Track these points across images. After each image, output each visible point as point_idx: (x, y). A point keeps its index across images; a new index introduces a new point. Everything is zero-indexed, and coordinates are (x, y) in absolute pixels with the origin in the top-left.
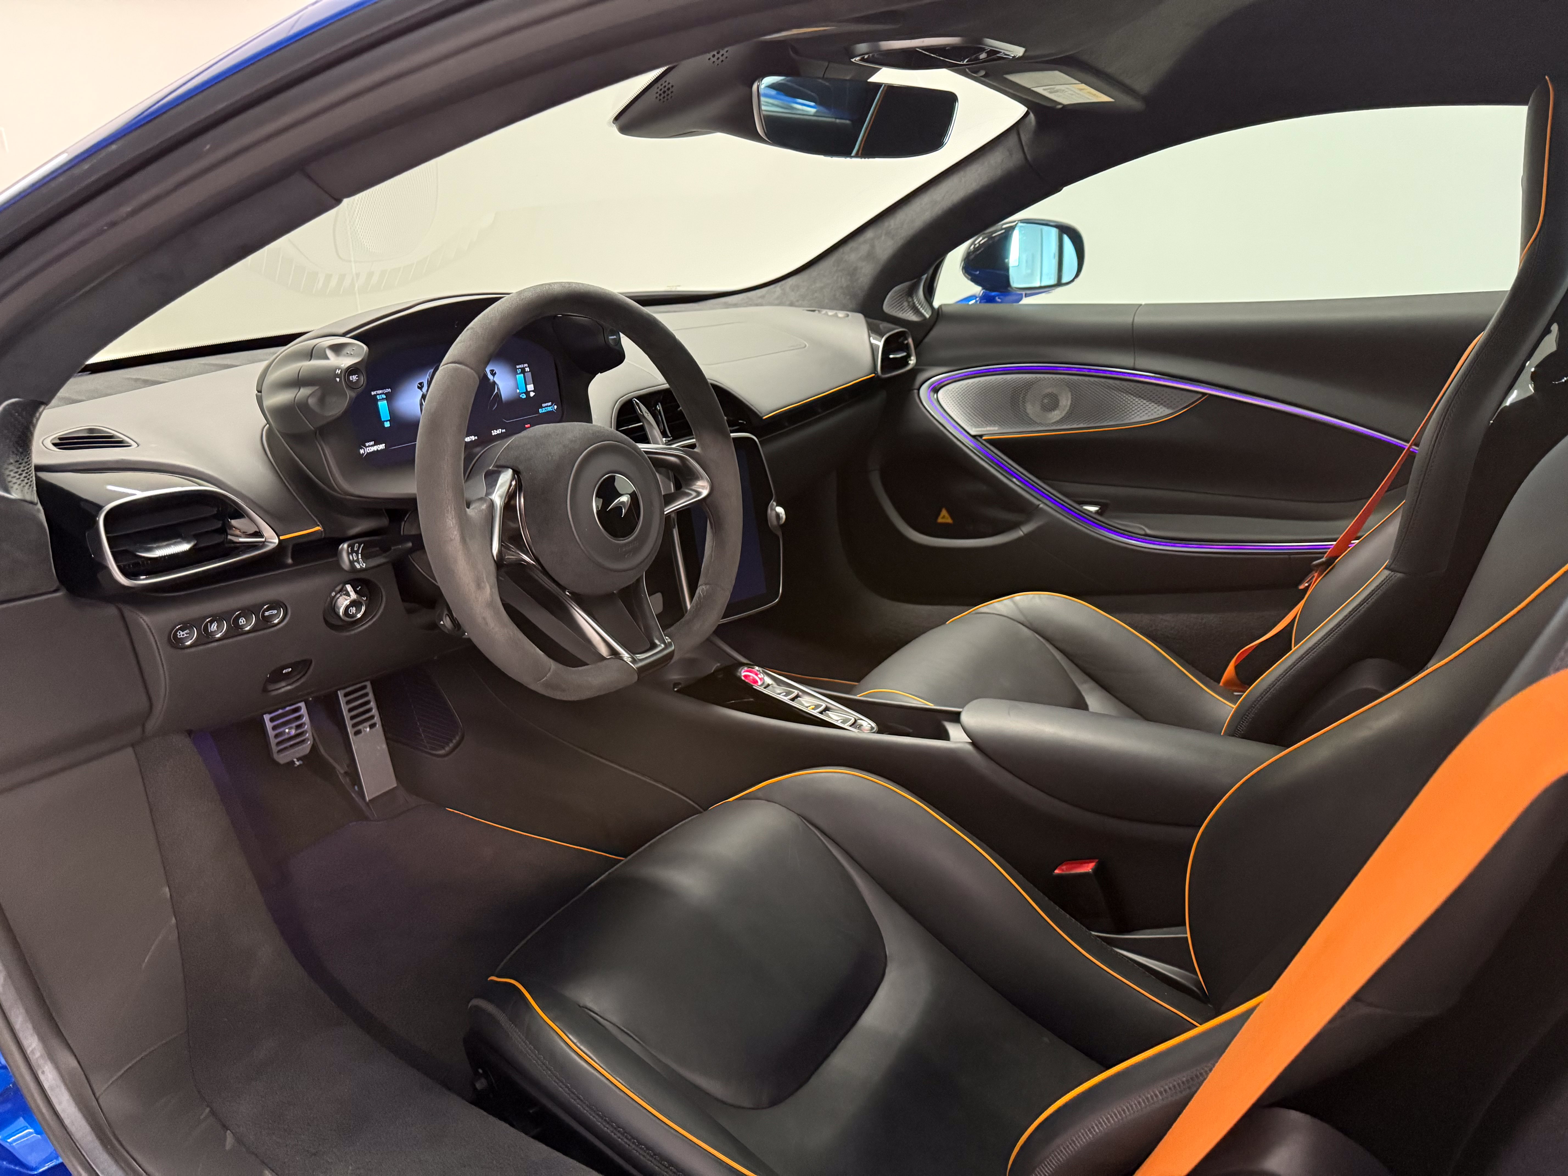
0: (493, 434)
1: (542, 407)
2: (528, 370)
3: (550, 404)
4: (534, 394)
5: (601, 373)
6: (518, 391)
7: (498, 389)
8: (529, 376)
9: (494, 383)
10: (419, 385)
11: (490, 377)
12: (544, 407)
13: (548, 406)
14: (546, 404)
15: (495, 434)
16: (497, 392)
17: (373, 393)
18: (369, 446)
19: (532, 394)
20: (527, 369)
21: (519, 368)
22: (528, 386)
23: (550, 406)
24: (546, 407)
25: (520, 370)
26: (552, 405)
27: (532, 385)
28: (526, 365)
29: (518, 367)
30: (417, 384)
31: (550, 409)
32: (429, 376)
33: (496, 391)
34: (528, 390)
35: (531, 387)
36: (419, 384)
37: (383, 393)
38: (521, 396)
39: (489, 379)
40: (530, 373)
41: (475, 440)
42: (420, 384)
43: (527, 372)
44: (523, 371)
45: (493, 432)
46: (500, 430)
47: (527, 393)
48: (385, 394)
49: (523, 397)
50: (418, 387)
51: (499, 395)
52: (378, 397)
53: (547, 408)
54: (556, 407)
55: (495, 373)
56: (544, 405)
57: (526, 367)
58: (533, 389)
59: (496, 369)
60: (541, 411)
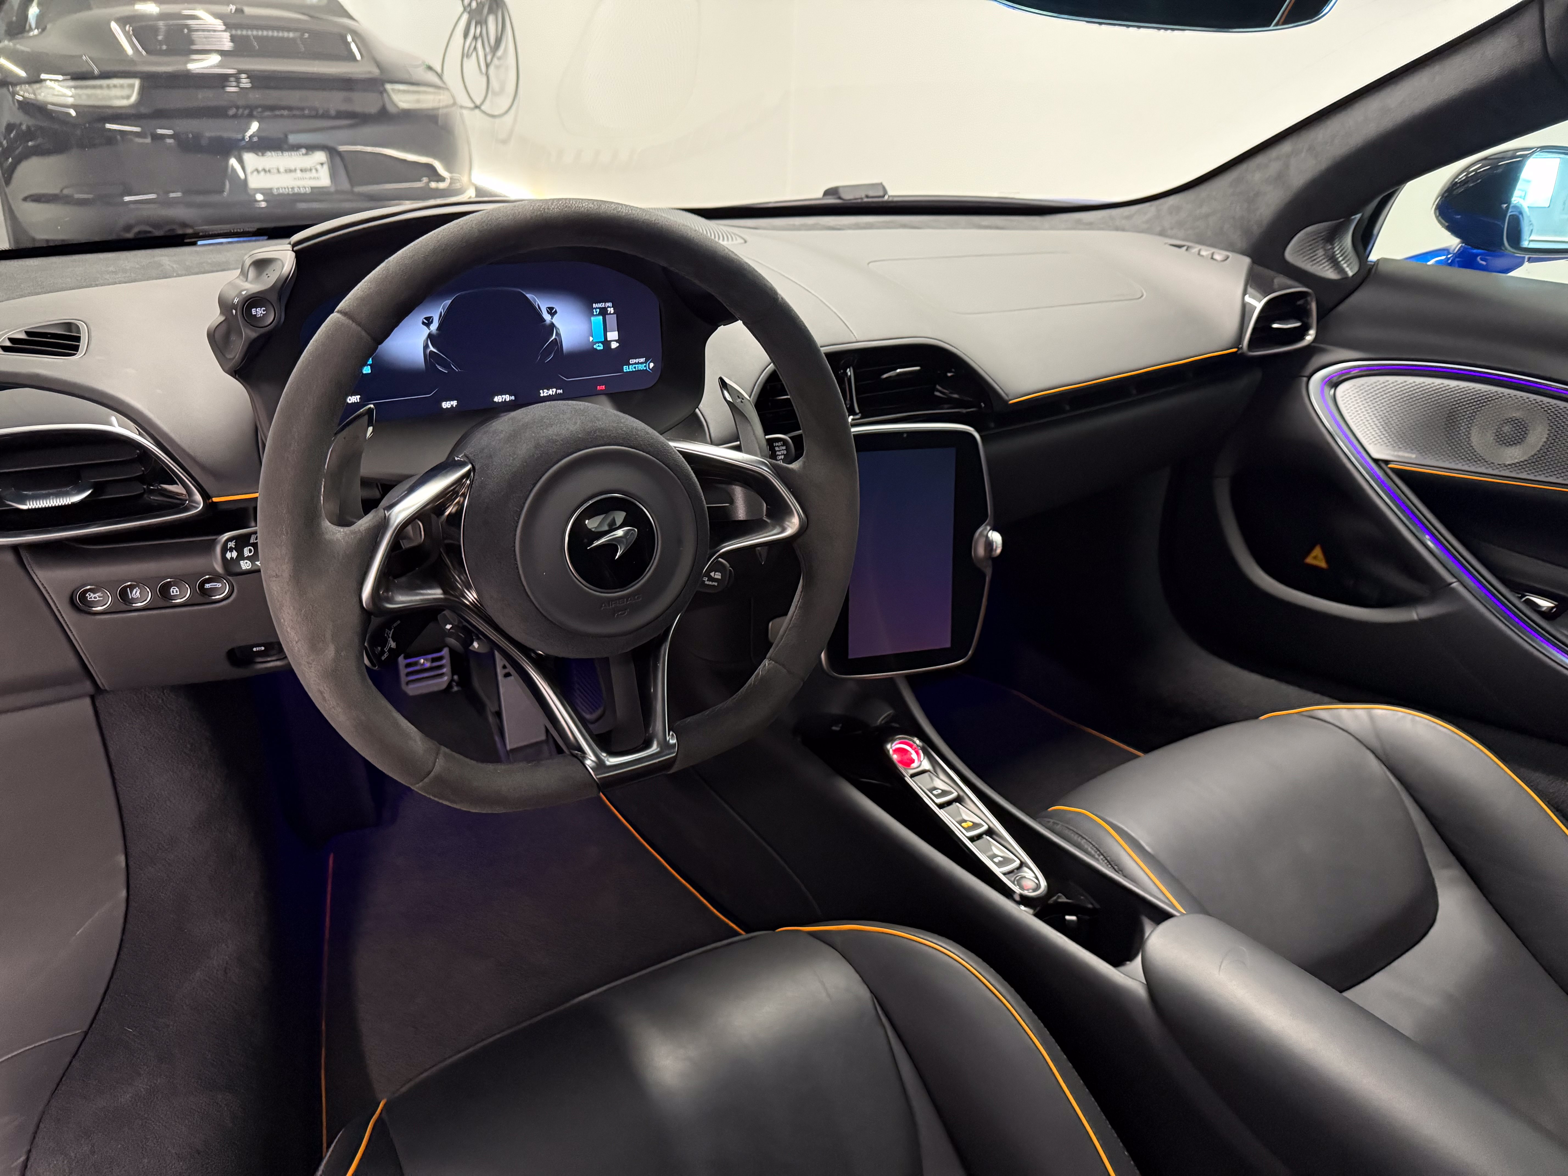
0: (542, 395)
1: (629, 364)
2: (612, 312)
3: (642, 360)
4: (618, 344)
5: (724, 325)
6: (591, 339)
7: (558, 334)
8: (612, 320)
9: (552, 326)
10: (425, 321)
11: (547, 317)
12: (632, 364)
13: (638, 363)
14: (637, 361)
15: (545, 395)
16: (555, 339)
19: (614, 345)
20: (611, 310)
21: (597, 308)
22: (608, 334)
23: (642, 363)
24: (635, 363)
25: (598, 310)
26: (645, 362)
27: (617, 332)
28: (610, 304)
29: (594, 305)
30: (421, 318)
31: (641, 367)
32: (443, 308)
33: (554, 336)
34: (608, 339)
35: (613, 335)
36: (425, 318)
38: (595, 347)
39: (544, 320)
40: (615, 315)
41: (511, 401)
42: (427, 318)
43: (610, 314)
44: (603, 312)
45: (541, 391)
46: (554, 390)
47: (606, 343)
49: (598, 348)
50: (423, 323)
51: (557, 343)
53: (637, 366)
54: (652, 365)
55: (556, 312)
56: (632, 361)
57: (608, 307)
58: (617, 339)
59: (557, 307)
60: (626, 369)
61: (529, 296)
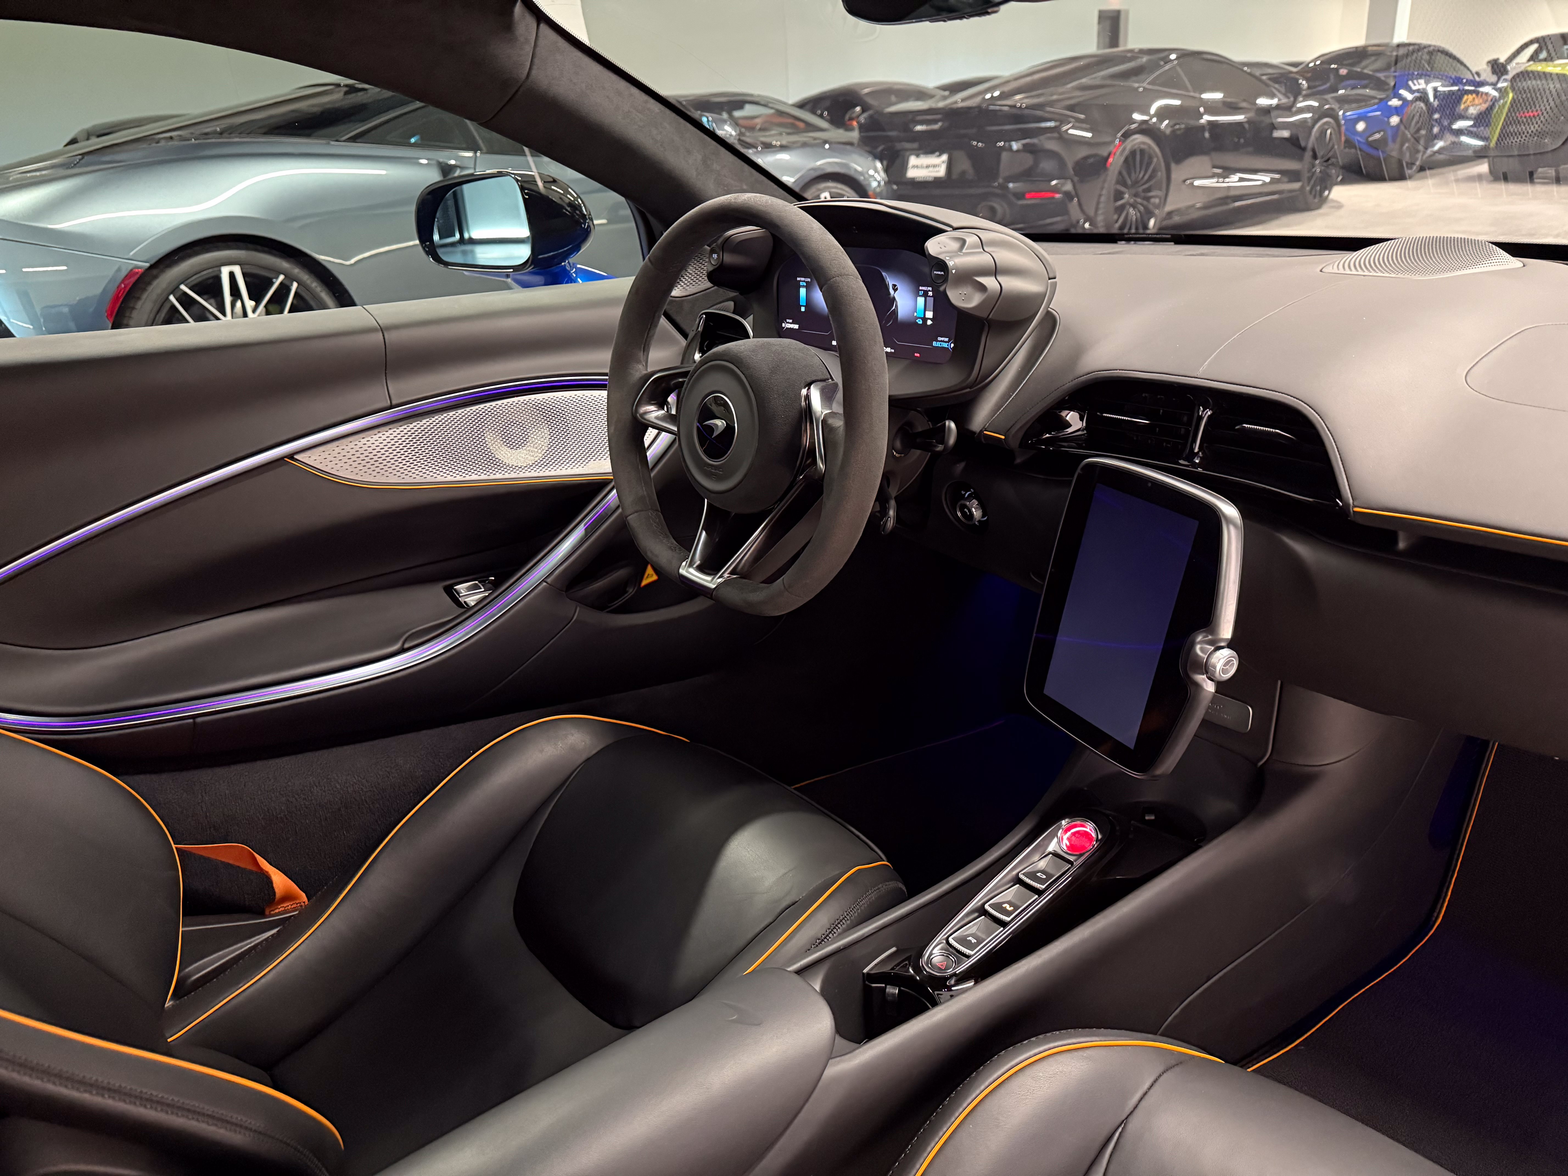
1: (937, 341)
3: (947, 339)
4: (932, 322)
6: (915, 314)
7: (896, 306)
8: (931, 301)
9: (894, 299)
11: (892, 291)
12: (940, 341)
13: (943, 341)
14: (942, 339)
17: (798, 279)
18: (788, 323)
19: (929, 322)
20: (930, 294)
21: (921, 290)
22: (927, 312)
23: (946, 342)
24: (941, 341)
25: (922, 292)
26: (948, 342)
27: (932, 313)
28: (930, 289)
29: (921, 288)
31: (945, 345)
33: (894, 308)
34: (926, 317)
35: (930, 314)
37: (804, 281)
38: (917, 321)
39: (889, 294)
40: (933, 298)
43: (930, 296)
44: (925, 294)
47: (925, 319)
48: (807, 282)
49: (919, 323)
51: (895, 313)
52: (801, 284)
53: (942, 343)
54: (952, 345)
55: (897, 289)
56: (940, 339)
57: (929, 291)
58: (931, 317)
59: (899, 285)
60: (934, 344)
61: (884, 274)
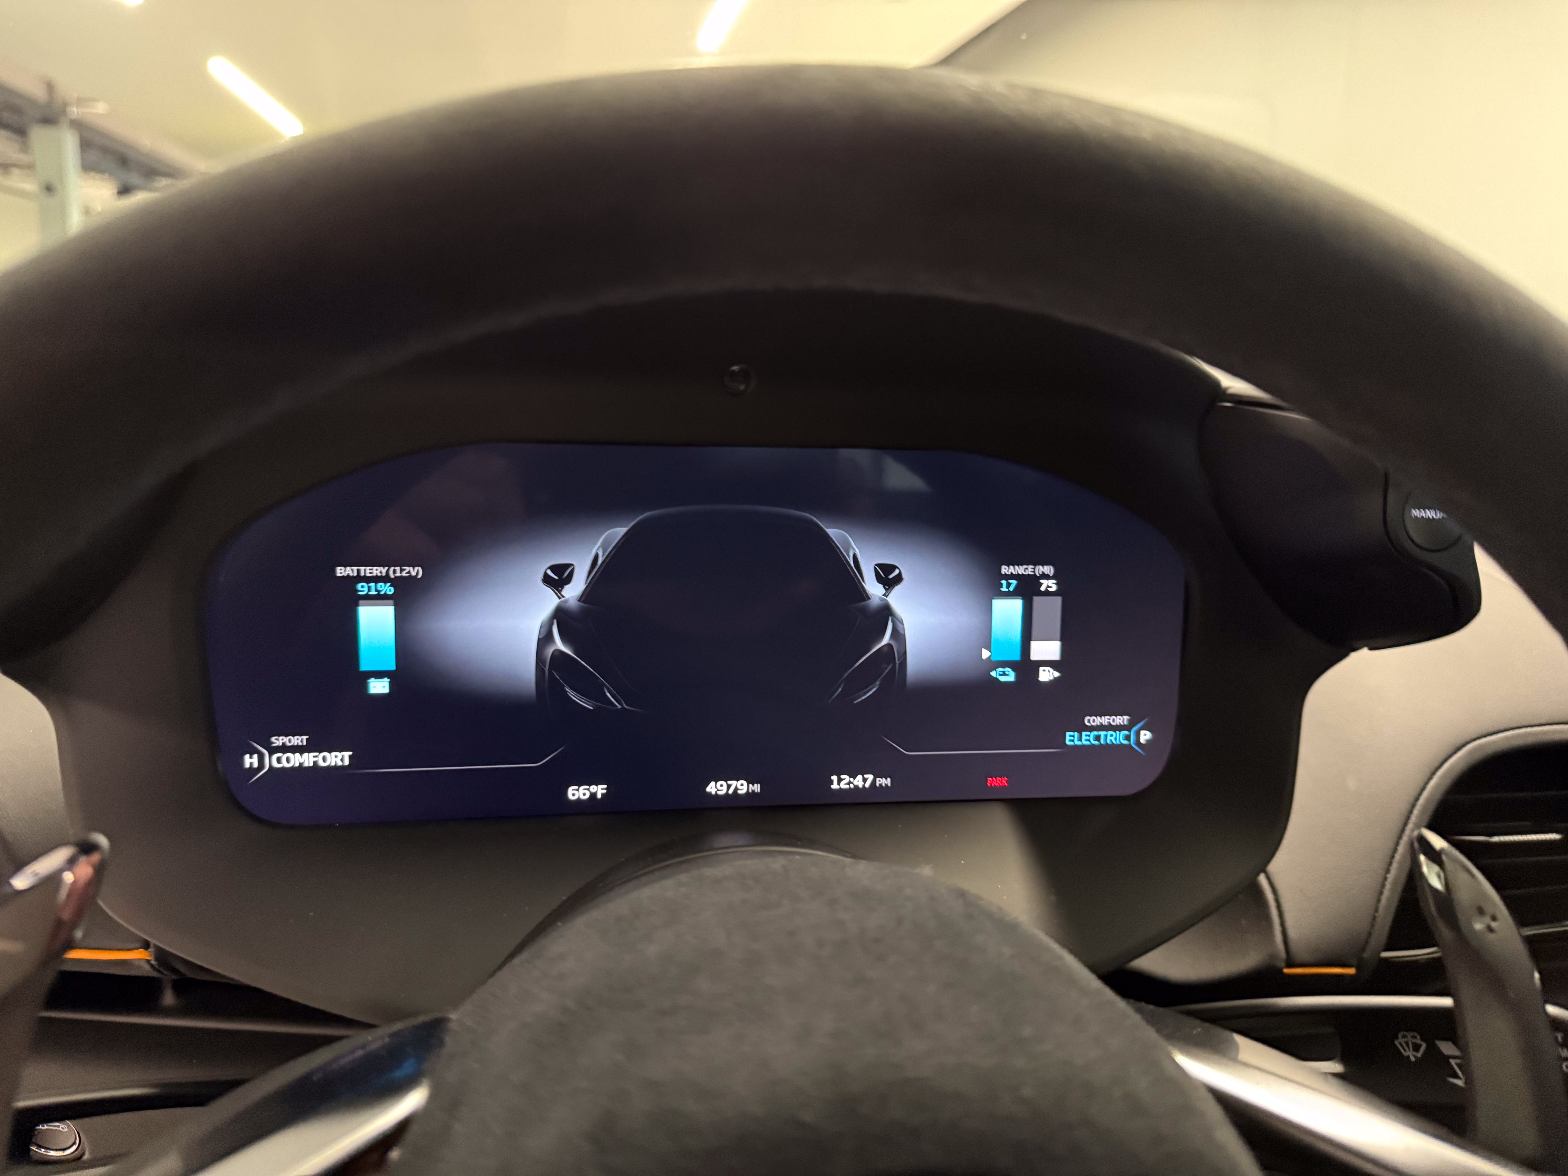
0: (835, 786)
1: (1081, 728)
2: (1054, 589)
3: (1121, 720)
4: (1057, 674)
5: (1371, 649)
6: (985, 654)
7: (898, 635)
8: (1050, 608)
9: (886, 612)
10: (549, 572)
11: (874, 589)
12: (1091, 729)
13: (1110, 728)
14: (1105, 720)
15: (843, 785)
16: (889, 645)
17: (340, 571)
18: (284, 749)
19: (1046, 675)
20: (1050, 585)
21: (1012, 576)
22: (1034, 645)
23: (1118, 728)
24: (1101, 728)
25: (1014, 583)
26: (1128, 728)
27: (1058, 643)
28: (1048, 570)
29: (1005, 570)
30: (542, 567)
32: (604, 546)
33: (886, 639)
34: (1034, 658)
35: (1047, 650)
36: (553, 568)
37: (385, 579)
38: (993, 674)
39: (864, 596)
40: (1058, 600)
41: (749, 795)
42: (559, 569)
43: (1047, 593)
44: (1029, 588)
45: (834, 778)
46: (870, 777)
47: (1025, 667)
48: (395, 582)
49: (1003, 679)
50: (547, 580)
51: (893, 657)
52: (362, 588)
53: (1102, 733)
54: (1146, 736)
55: (899, 579)
57: (1046, 576)
58: (1057, 658)
59: (904, 565)
60: (1071, 738)
61: (832, 532)
